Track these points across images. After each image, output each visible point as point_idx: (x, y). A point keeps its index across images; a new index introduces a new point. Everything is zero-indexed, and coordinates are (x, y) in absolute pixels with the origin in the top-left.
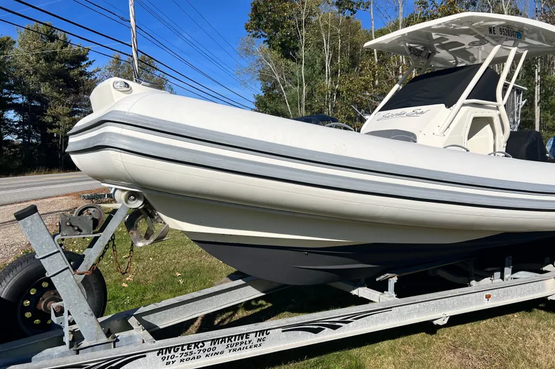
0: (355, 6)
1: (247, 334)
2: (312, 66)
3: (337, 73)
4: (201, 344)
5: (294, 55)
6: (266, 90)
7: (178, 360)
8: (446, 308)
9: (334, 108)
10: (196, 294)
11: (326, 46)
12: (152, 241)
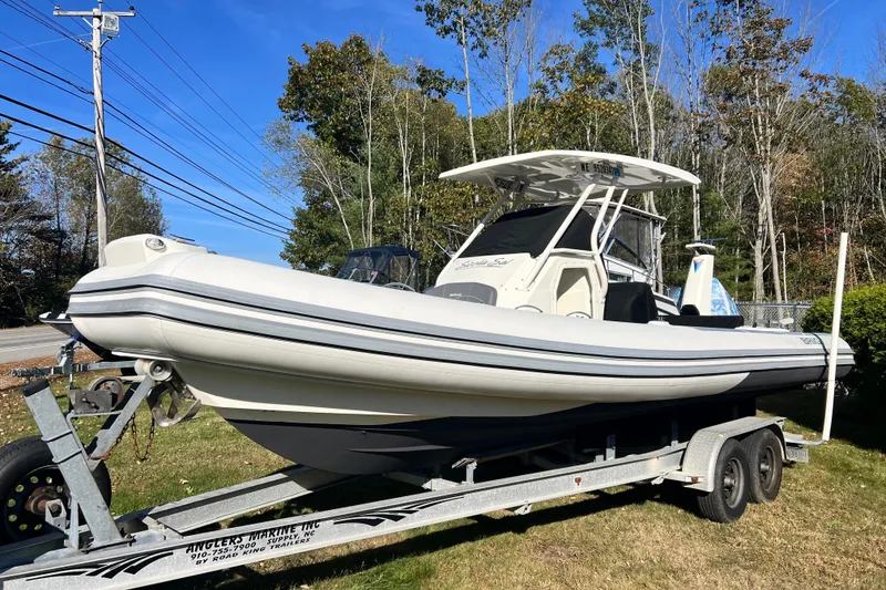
0: (445, 85)
1: (293, 526)
2: (383, 169)
3: (420, 181)
4: (238, 539)
5: (355, 151)
6: (313, 202)
7: (210, 558)
8: (529, 494)
9: (417, 233)
10: (225, 491)
11: (403, 142)
12: (180, 419)
